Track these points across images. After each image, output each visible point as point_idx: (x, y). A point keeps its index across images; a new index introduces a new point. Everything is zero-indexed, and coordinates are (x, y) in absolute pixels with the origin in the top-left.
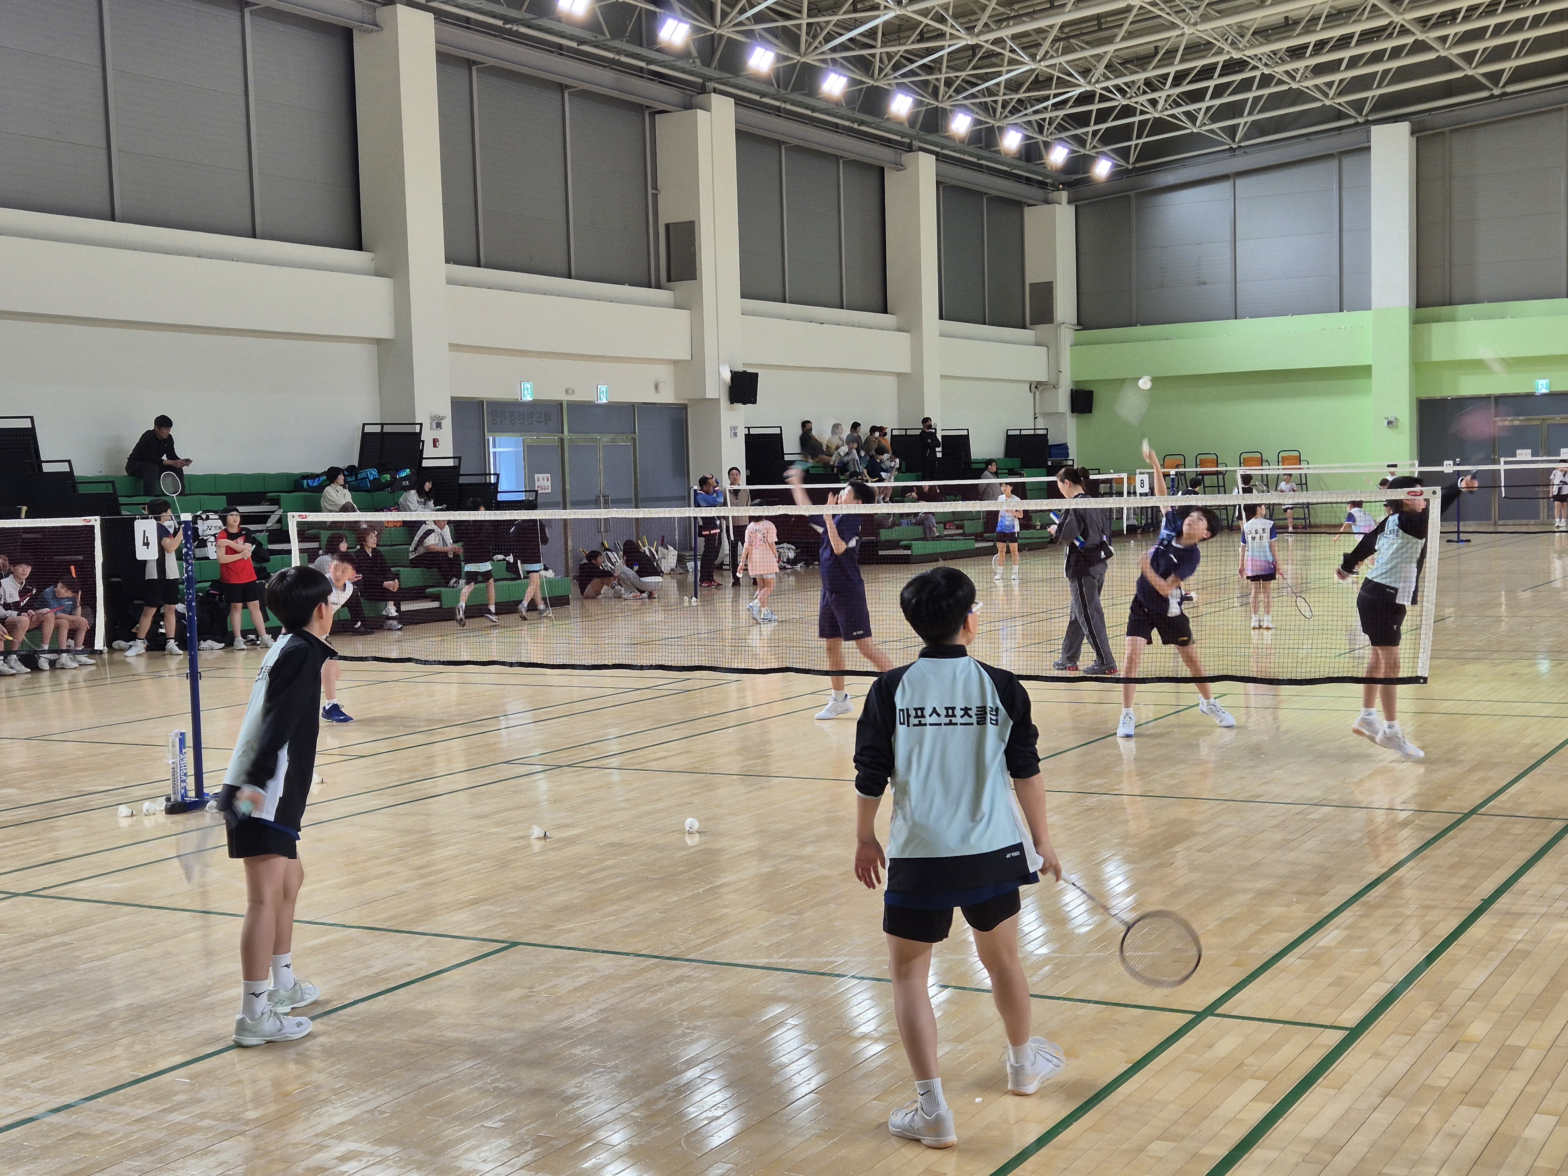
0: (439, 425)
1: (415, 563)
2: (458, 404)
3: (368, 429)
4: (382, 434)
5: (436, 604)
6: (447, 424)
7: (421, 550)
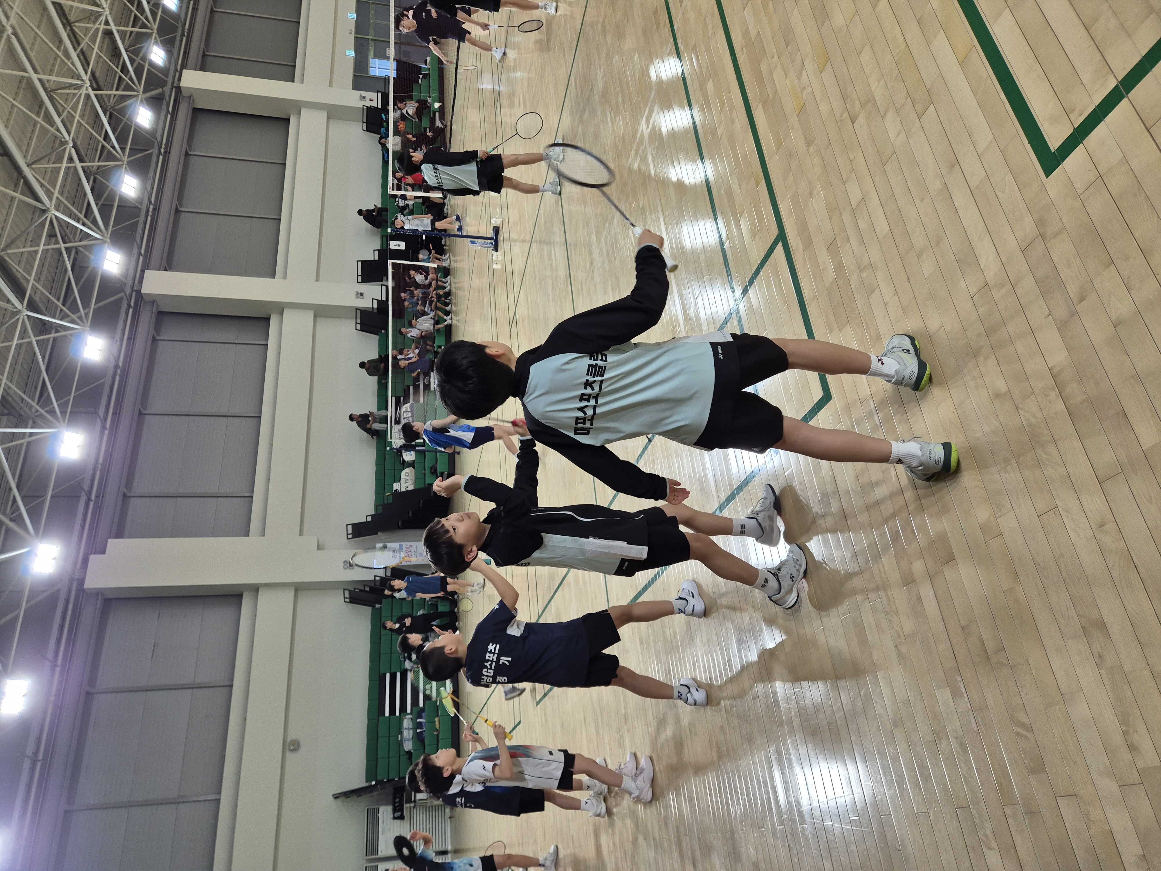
0: (364, 97)
1: (420, 120)
2: (356, 87)
3: (365, 128)
4: (367, 123)
5: (437, 114)
6: (364, 93)
7: (415, 116)
